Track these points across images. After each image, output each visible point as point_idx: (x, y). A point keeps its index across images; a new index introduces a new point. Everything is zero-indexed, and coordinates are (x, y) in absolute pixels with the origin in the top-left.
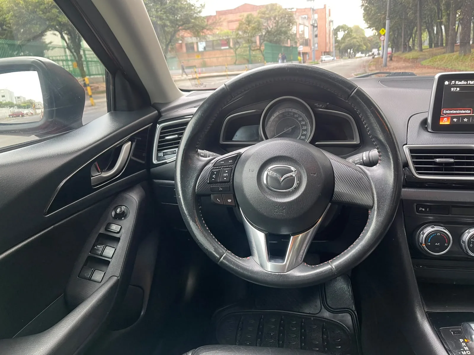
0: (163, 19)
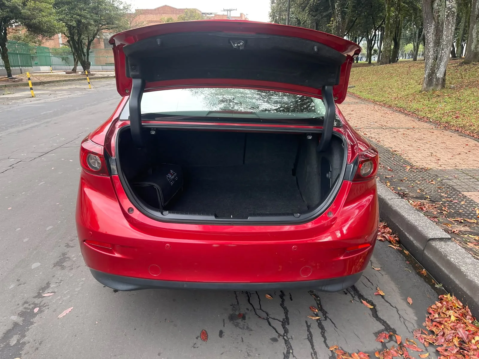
0: (87, 18)
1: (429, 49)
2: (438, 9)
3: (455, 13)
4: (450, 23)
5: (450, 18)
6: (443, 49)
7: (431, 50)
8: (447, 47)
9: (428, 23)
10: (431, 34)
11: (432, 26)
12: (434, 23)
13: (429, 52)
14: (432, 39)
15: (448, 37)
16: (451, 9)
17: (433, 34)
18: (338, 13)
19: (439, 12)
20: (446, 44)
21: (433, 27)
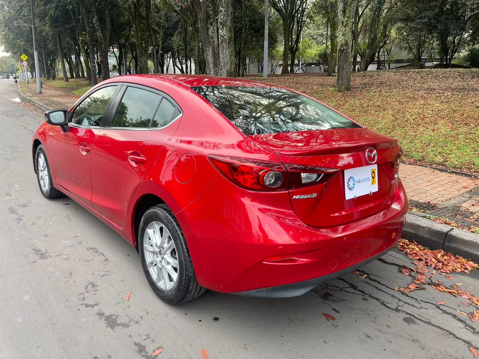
1: (210, 69)
2: (213, 35)
3: (226, 40)
4: (224, 48)
5: (224, 44)
6: (221, 70)
7: (212, 70)
8: (224, 68)
9: (207, 47)
10: (210, 56)
11: (209, 50)
12: (211, 47)
13: (210, 71)
14: (211, 60)
15: (224, 59)
16: (224, 36)
17: (211, 56)
18: (98, 28)
19: (213, 38)
20: (223, 66)
21: (211, 51)
